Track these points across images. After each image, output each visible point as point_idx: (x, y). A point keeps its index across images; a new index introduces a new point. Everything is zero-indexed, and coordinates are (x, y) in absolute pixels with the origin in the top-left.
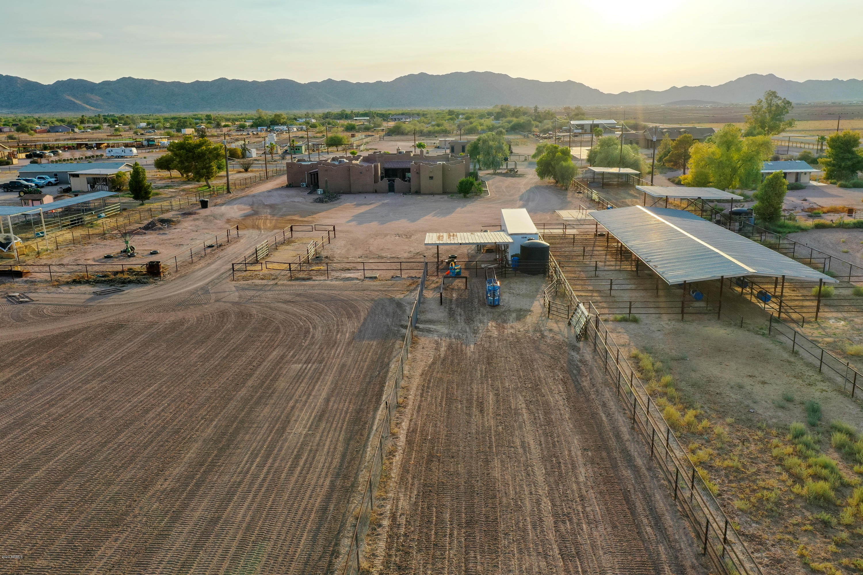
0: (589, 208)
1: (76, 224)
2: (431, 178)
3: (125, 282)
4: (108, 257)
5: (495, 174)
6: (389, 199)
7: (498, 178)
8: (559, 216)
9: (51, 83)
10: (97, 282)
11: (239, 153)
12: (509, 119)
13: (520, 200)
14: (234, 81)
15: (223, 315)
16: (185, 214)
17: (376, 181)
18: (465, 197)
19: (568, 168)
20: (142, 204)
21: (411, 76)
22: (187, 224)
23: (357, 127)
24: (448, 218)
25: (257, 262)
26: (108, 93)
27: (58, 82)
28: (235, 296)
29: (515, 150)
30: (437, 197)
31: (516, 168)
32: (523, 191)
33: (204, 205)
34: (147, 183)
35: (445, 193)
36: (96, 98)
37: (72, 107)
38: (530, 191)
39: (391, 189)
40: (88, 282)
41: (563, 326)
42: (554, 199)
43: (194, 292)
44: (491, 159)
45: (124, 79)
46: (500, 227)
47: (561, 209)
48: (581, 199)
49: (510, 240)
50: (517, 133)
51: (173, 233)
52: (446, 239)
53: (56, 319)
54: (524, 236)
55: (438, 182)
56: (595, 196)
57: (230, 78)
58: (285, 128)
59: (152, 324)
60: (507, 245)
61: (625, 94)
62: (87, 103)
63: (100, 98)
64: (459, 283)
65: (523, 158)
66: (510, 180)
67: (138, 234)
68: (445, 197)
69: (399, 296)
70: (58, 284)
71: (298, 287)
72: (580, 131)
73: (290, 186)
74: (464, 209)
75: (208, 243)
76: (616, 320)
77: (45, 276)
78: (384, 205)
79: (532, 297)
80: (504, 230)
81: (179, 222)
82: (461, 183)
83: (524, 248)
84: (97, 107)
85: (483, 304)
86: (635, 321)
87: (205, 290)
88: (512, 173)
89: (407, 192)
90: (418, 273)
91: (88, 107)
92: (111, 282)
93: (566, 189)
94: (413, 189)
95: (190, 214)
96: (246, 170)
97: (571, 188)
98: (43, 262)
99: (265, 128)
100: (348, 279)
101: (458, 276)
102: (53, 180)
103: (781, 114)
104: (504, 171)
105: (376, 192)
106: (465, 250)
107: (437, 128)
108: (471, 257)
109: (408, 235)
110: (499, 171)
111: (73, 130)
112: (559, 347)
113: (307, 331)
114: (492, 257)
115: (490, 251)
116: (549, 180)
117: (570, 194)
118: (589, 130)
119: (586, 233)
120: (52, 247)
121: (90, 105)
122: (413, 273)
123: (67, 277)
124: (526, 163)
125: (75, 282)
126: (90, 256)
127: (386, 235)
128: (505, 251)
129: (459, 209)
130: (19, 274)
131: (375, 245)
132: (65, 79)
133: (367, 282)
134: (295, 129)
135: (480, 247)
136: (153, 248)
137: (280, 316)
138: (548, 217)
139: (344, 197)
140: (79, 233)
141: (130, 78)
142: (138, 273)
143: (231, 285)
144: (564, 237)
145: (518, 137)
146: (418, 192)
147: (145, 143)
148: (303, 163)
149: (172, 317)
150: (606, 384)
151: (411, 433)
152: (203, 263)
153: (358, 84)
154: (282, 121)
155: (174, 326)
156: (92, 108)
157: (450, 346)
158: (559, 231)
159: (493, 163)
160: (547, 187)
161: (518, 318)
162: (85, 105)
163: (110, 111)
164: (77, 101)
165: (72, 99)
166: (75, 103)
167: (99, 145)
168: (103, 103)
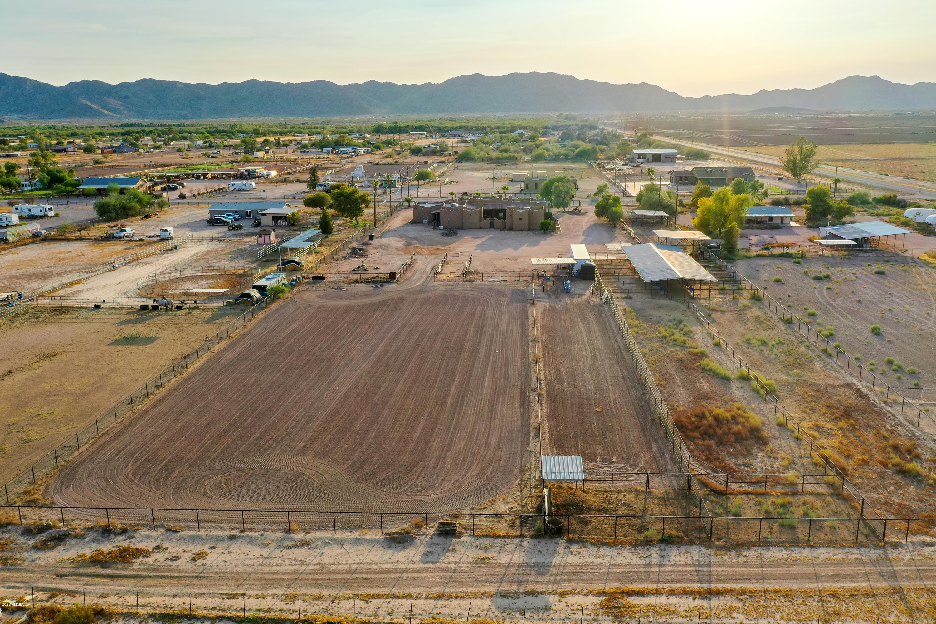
0: (627, 242)
2: (521, 219)
3: (383, 282)
4: (354, 270)
5: (564, 212)
6: (492, 234)
7: (567, 216)
8: (606, 247)
9: (64, 84)
10: (366, 282)
12: (575, 142)
13: (583, 235)
14: (266, 83)
16: (364, 244)
17: (481, 221)
18: (544, 233)
19: (616, 213)
20: (327, 237)
21: (464, 77)
23: (424, 150)
24: (536, 248)
26: (127, 97)
27: (71, 84)
29: (580, 184)
30: (525, 233)
31: (580, 206)
32: (585, 228)
33: (371, 238)
35: (530, 229)
36: (114, 102)
37: (87, 112)
38: (589, 228)
39: (492, 226)
40: (361, 282)
41: (598, 300)
42: (605, 234)
43: (421, 287)
44: (561, 201)
45: (144, 80)
46: (570, 255)
47: (609, 243)
48: (624, 236)
49: (575, 262)
50: (582, 161)
52: (542, 262)
54: (583, 260)
55: (525, 221)
56: (633, 233)
57: (261, 80)
58: (350, 149)
59: (416, 299)
60: (573, 265)
61: (707, 98)
62: (105, 108)
63: (119, 102)
64: (550, 283)
65: (586, 196)
66: (576, 217)
68: (531, 233)
69: (522, 288)
70: (348, 283)
71: (471, 285)
72: (642, 160)
73: (414, 222)
74: (545, 242)
75: (401, 263)
76: (622, 298)
77: (335, 279)
78: (490, 238)
79: (586, 289)
80: (572, 257)
82: (542, 224)
83: (582, 266)
84: (115, 113)
85: (563, 292)
86: (630, 298)
87: (425, 286)
88: (577, 212)
89: (504, 229)
90: (529, 279)
91: (106, 112)
92: (373, 282)
93: (615, 227)
94: (507, 227)
95: (367, 244)
97: (618, 227)
98: (322, 272)
99: (330, 149)
100: (493, 281)
101: (549, 280)
102: (237, 216)
103: (808, 156)
104: (571, 209)
105: (481, 228)
106: (550, 268)
107: (505, 154)
108: (554, 272)
109: (515, 259)
110: (567, 209)
111: (137, 151)
112: (595, 306)
113: (487, 301)
114: (565, 271)
115: (564, 268)
116: (604, 219)
117: (617, 231)
118: (651, 159)
119: (621, 259)
120: (314, 265)
121: (107, 110)
122: (525, 279)
123: (347, 280)
124: (589, 200)
125: (355, 282)
126: (343, 270)
127: (502, 259)
128: (573, 268)
129: (542, 242)
130: (323, 278)
131: (499, 264)
132: (79, 80)
133: (503, 283)
134: (362, 152)
135: (558, 266)
136: (376, 266)
137: (472, 296)
138: (599, 248)
139: (460, 232)
140: (316, 256)
141: (150, 80)
142: (381, 279)
143: (436, 283)
144: (607, 261)
145: (583, 166)
146: (511, 229)
147: (246, 173)
148: (426, 206)
149: (422, 296)
150: (611, 316)
151: (542, 327)
152: (410, 273)
153: (404, 86)
154: (344, 143)
155: (426, 299)
156: (110, 113)
157: (550, 306)
158: (604, 258)
159: (562, 203)
160: (602, 225)
161: (579, 297)
162: (102, 110)
163: (130, 116)
164: (93, 106)
165: (89, 103)
166: (92, 108)
167: (205, 176)
168: (121, 108)
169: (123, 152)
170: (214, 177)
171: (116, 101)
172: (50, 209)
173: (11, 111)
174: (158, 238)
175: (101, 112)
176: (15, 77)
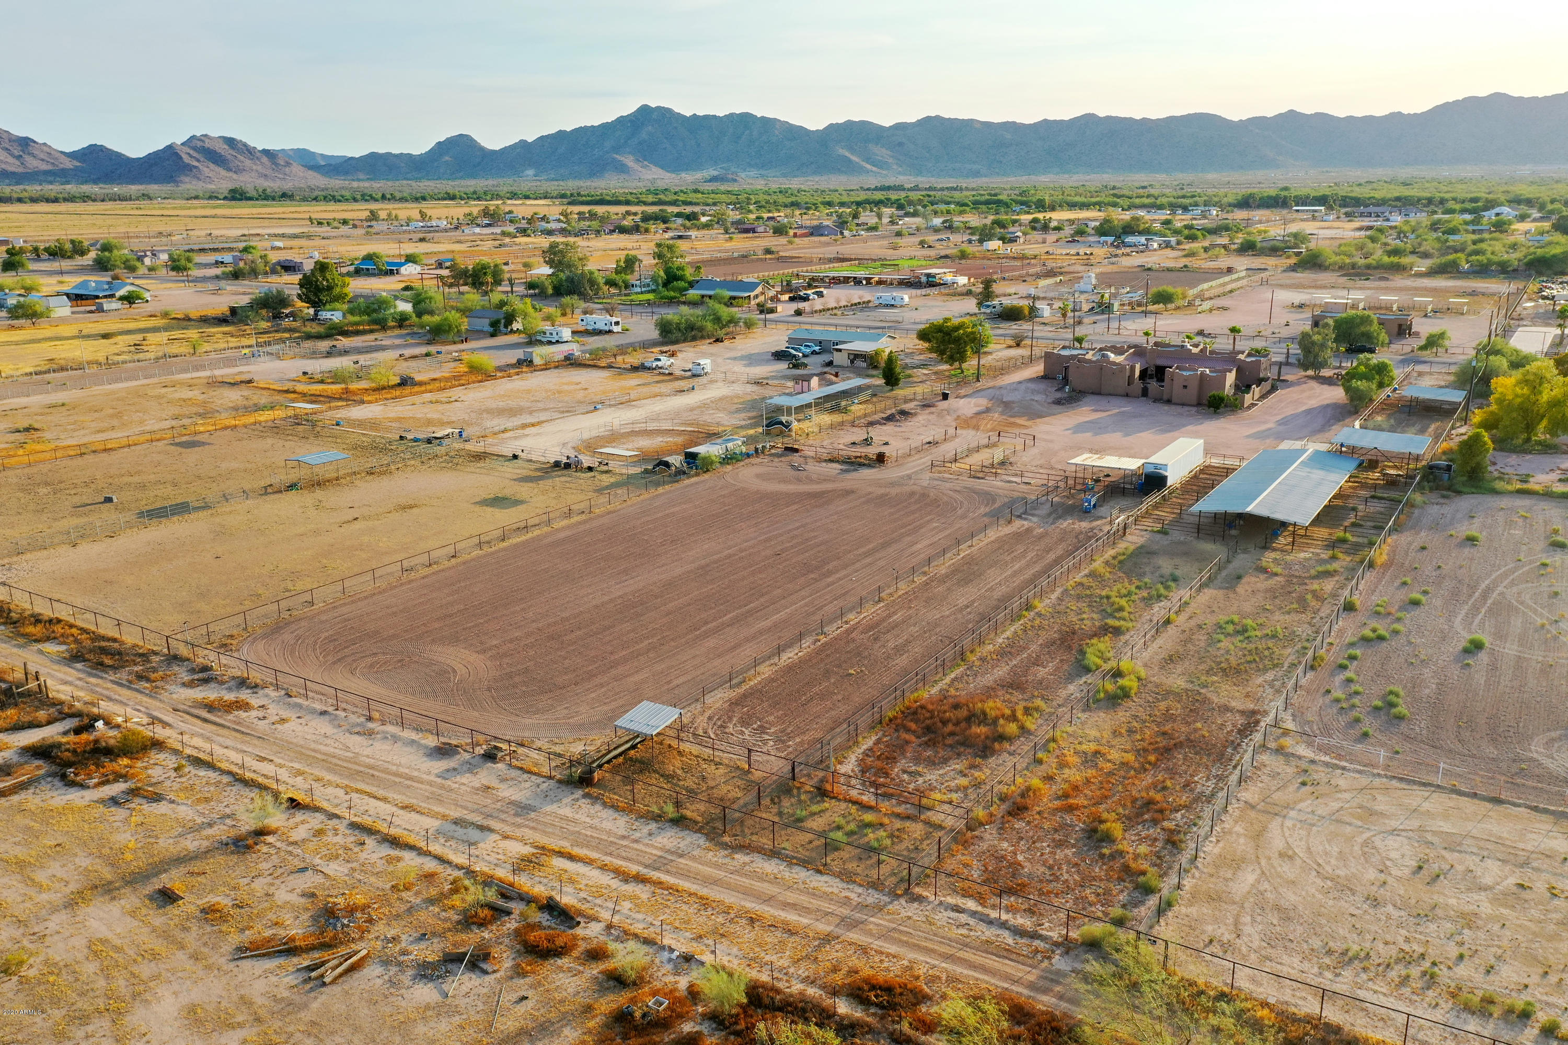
1: (836, 409)
2: (1185, 387)
3: (862, 465)
4: (854, 443)
5: (1314, 377)
6: (1138, 406)
7: (1304, 386)
10: (843, 462)
11: (1026, 312)
14: (1109, 118)
15: (913, 494)
16: (924, 406)
17: (1130, 384)
18: (1215, 412)
20: (891, 391)
22: (923, 417)
23: (1259, 245)
25: (956, 460)
26: (901, 144)
27: (831, 126)
28: (925, 484)
33: (945, 397)
34: (898, 370)
36: (881, 152)
37: (848, 167)
38: (1307, 411)
39: (1145, 393)
40: (838, 462)
43: (902, 477)
44: (1312, 358)
45: (928, 119)
51: (909, 425)
52: (1090, 461)
53: (818, 483)
54: (1156, 466)
57: (1102, 114)
58: (1142, 240)
59: (870, 493)
62: (868, 160)
63: (889, 152)
67: (881, 424)
68: (1194, 410)
70: (820, 460)
71: (972, 483)
73: (1045, 377)
75: (928, 440)
76: (1152, 531)
77: (812, 454)
81: (915, 414)
84: (881, 168)
85: (1080, 511)
86: (1166, 533)
87: (909, 477)
88: (1335, 379)
89: (1158, 400)
91: (869, 167)
92: (852, 463)
94: (1165, 397)
95: (928, 406)
96: (1018, 345)
98: (811, 442)
99: (1111, 240)
100: (1009, 482)
102: (817, 348)
104: (1329, 374)
105: (1127, 396)
110: (1321, 373)
111: (842, 233)
120: (816, 430)
121: (871, 163)
123: (825, 456)
125: (831, 461)
126: (842, 441)
130: (797, 451)
132: (841, 121)
133: (1021, 485)
136: (886, 439)
139: (1089, 399)
140: (837, 418)
141: (938, 117)
142: (870, 459)
143: (927, 475)
146: (1169, 402)
147: (924, 279)
149: (882, 491)
152: (917, 456)
154: (1142, 227)
155: (883, 496)
156: (874, 169)
159: (1313, 363)
160: (1341, 407)
161: (1091, 521)
162: (864, 164)
163: (899, 173)
164: (854, 158)
165: (847, 154)
166: (850, 161)
167: (869, 280)
168: (890, 160)
169: (822, 235)
170: (880, 282)
171: (884, 150)
172: (617, 323)
173: (750, 165)
174: (689, 373)
175: (862, 168)
176: (763, 117)
